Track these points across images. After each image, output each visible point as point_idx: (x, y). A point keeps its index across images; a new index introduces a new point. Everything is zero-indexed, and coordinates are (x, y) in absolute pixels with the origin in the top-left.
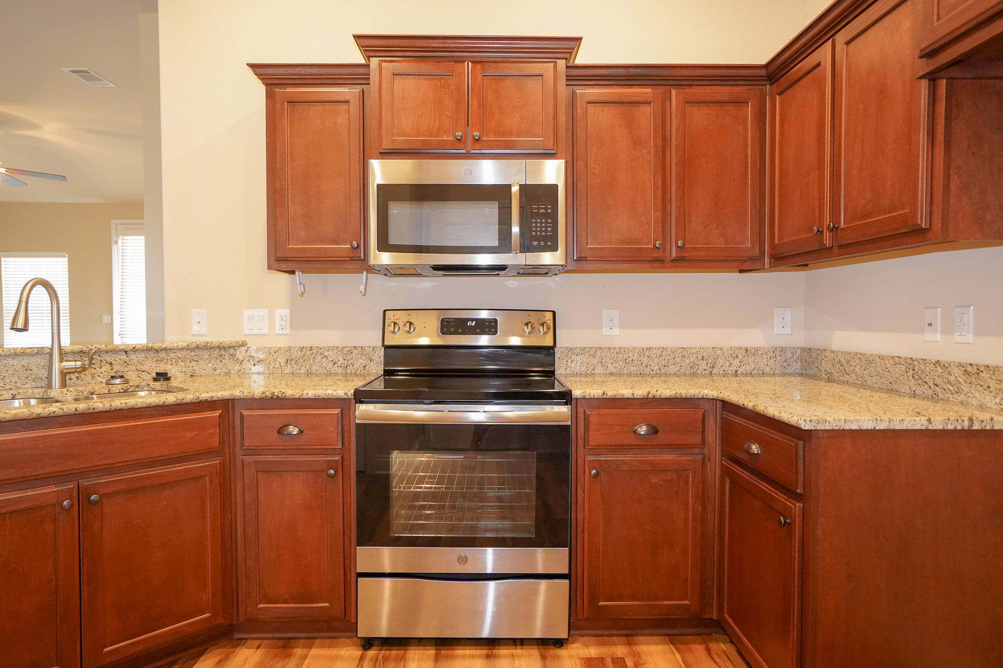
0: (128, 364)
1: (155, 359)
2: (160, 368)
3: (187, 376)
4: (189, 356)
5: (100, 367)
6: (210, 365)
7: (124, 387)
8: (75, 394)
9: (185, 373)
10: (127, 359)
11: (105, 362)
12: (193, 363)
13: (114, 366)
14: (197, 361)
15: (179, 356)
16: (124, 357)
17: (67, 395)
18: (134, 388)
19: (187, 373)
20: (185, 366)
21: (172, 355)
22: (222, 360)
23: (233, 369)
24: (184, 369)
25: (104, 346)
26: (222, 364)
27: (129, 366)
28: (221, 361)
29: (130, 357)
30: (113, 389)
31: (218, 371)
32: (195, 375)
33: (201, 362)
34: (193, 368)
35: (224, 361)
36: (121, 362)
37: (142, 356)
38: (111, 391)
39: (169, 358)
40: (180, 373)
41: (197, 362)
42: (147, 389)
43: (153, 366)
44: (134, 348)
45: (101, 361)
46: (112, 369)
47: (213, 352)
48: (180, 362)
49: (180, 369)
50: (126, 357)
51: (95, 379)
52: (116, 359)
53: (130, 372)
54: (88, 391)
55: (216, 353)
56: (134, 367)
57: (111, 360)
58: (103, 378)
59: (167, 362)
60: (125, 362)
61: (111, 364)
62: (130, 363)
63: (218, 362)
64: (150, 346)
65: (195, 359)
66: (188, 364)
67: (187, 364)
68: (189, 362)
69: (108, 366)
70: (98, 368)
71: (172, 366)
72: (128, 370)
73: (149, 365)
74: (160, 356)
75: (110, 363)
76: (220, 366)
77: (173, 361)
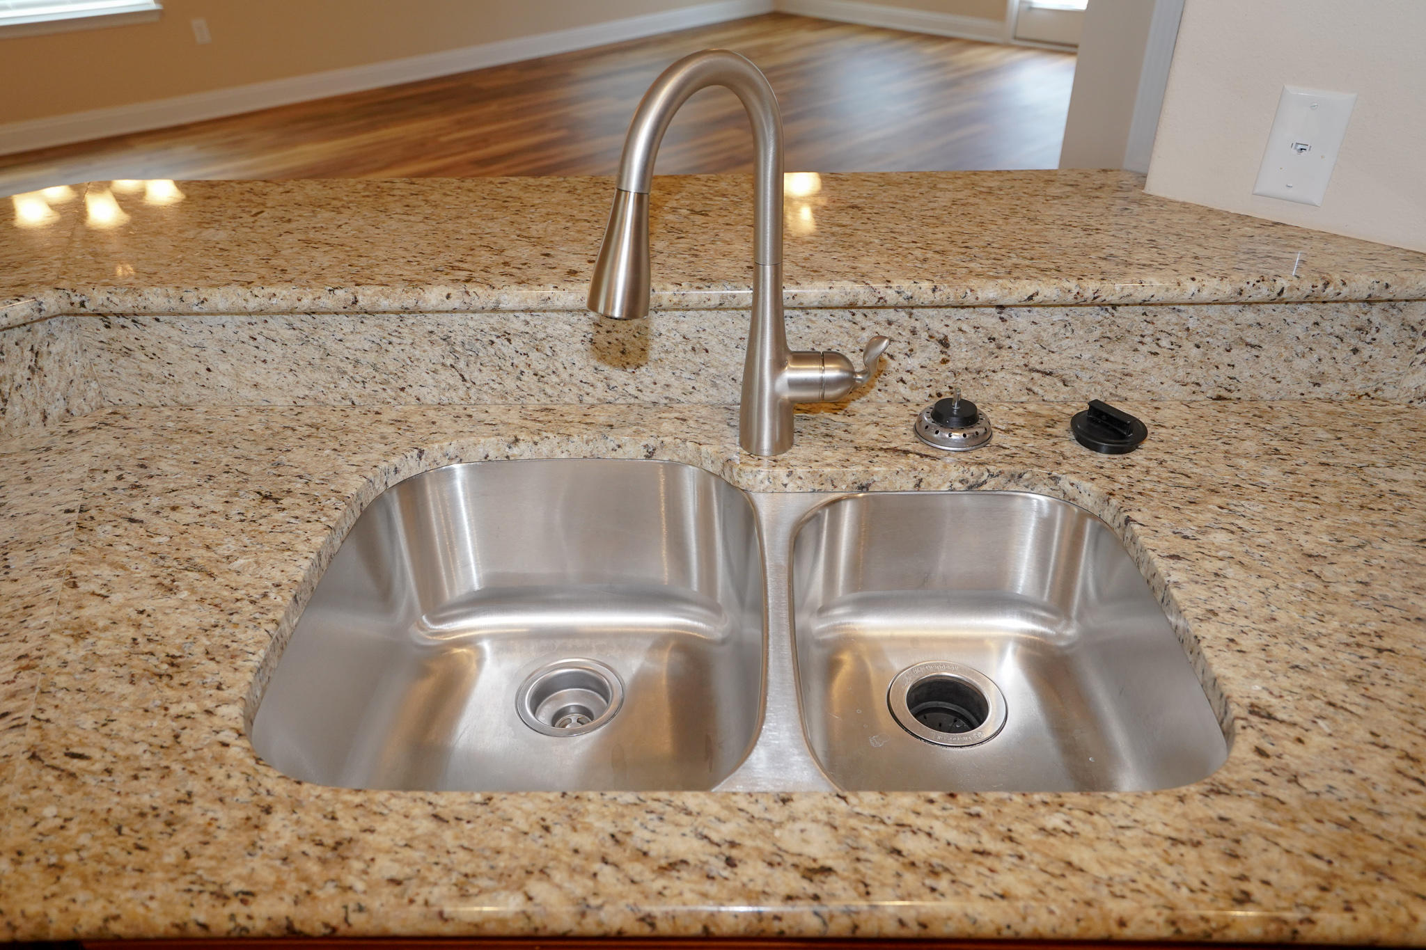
0: (1000, 348)
1: (1097, 334)
2: (1107, 366)
3: (1201, 397)
4: (1231, 326)
5: (907, 351)
6: (1301, 364)
7: (968, 476)
8: (810, 487)
9: (1196, 388)
10: (1001, 327)
11: (925, 335)
12: (1240, 354)
13: (953, 351)
14: (1253, 346)
15: (1192, 324)
16: (989, 320)
17: (787, 489)
18: (1002, 480)
19: (1204, 388)
20: (1204, 362)
21: (1165, 319)
22: (1360, 345)
23: (1396, 384)
24: (1197, 374)
25: (926, 285)
26: (1355, 360)
27: (1004, 352)
28: (1355, 351)
29: (1011, 323)
30: (931, 479)
31: (1330, 388)
32: (1235, 395)
33: (1270, 350)
34: (1231, 372)
35: (1366, 351)
36: (982, 336)
37: (1055, 318)
38: (923, 485)
39: (1149, 330)
40: (1177, 386)
41: (1255, 352)
42: (1047, 490)
43: (1086, 356)
44: (1030, 298)
45: (914, 332)
46: (944, 361)
47: (1333, 314)
48: (1188, 346)
49: (1181, 374)
50: (996, 320)
51: (890, 389)
52: (965, 327)
53: (1001, 374)
54: (851, 478)
55: (1345, 318)
56: (1018, 357)
57: (944, 330)
58: (914, 388)
59: (1140, 347)
60: (992, 339)
61: (944, 343)
62: (1007, 343)
63: (1343, 352)
64: (1089, 294)
65: (1248, 340)
66: (1218, 356)
67: (1214, 355)
68: (1221, 350)
69: (935, 347)
70: (902, 356)
71: (1156, 359)
72: (998, 367)
73: (1073, 352)
74: (1119, 321)
75: (940, 342)
76: (1346, 369)
77: (1165, 342)
